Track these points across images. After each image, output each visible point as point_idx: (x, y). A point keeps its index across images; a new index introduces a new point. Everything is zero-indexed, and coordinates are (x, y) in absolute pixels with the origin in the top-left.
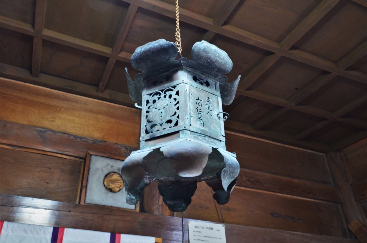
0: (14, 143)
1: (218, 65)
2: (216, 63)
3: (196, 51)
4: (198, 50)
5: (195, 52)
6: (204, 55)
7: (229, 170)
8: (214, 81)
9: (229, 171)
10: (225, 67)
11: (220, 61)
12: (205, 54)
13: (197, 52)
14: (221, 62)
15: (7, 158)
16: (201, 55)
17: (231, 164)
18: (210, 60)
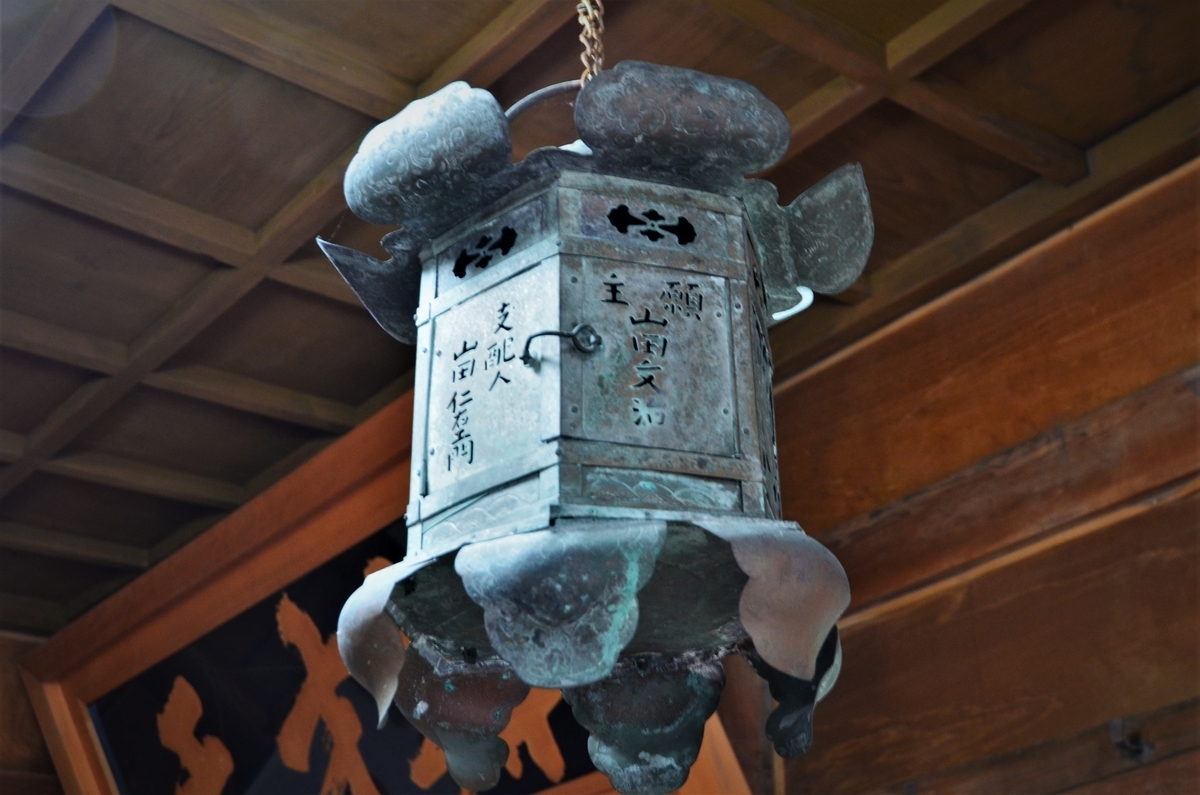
0: (1140, 483)
1: (452, 163)
2: (443, 165)
3: (363, 201)
4: (365, 192)
5: (365, 206)
6: (390, 187)
7: (499, 612)
8: (531, 201)
9: (503, 613)
10: (479, 143)
11: (448, 143)
12: (391, 180)
13: (366, 199)
14: (452, 144)
15: (1152, 554)
16: (382, 195)
17: (492, 588)
18: (419, 177)
